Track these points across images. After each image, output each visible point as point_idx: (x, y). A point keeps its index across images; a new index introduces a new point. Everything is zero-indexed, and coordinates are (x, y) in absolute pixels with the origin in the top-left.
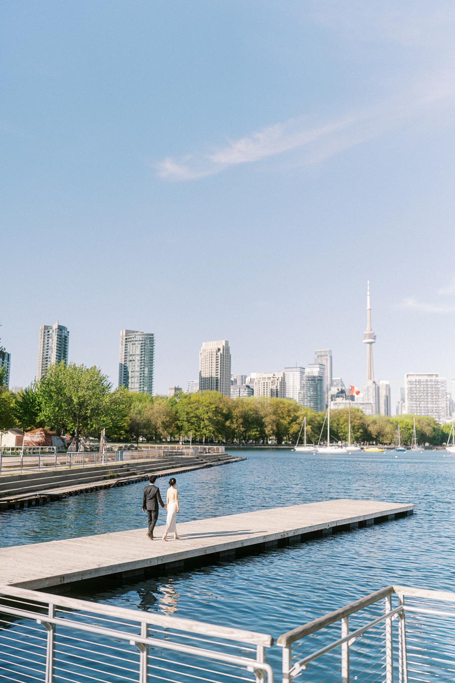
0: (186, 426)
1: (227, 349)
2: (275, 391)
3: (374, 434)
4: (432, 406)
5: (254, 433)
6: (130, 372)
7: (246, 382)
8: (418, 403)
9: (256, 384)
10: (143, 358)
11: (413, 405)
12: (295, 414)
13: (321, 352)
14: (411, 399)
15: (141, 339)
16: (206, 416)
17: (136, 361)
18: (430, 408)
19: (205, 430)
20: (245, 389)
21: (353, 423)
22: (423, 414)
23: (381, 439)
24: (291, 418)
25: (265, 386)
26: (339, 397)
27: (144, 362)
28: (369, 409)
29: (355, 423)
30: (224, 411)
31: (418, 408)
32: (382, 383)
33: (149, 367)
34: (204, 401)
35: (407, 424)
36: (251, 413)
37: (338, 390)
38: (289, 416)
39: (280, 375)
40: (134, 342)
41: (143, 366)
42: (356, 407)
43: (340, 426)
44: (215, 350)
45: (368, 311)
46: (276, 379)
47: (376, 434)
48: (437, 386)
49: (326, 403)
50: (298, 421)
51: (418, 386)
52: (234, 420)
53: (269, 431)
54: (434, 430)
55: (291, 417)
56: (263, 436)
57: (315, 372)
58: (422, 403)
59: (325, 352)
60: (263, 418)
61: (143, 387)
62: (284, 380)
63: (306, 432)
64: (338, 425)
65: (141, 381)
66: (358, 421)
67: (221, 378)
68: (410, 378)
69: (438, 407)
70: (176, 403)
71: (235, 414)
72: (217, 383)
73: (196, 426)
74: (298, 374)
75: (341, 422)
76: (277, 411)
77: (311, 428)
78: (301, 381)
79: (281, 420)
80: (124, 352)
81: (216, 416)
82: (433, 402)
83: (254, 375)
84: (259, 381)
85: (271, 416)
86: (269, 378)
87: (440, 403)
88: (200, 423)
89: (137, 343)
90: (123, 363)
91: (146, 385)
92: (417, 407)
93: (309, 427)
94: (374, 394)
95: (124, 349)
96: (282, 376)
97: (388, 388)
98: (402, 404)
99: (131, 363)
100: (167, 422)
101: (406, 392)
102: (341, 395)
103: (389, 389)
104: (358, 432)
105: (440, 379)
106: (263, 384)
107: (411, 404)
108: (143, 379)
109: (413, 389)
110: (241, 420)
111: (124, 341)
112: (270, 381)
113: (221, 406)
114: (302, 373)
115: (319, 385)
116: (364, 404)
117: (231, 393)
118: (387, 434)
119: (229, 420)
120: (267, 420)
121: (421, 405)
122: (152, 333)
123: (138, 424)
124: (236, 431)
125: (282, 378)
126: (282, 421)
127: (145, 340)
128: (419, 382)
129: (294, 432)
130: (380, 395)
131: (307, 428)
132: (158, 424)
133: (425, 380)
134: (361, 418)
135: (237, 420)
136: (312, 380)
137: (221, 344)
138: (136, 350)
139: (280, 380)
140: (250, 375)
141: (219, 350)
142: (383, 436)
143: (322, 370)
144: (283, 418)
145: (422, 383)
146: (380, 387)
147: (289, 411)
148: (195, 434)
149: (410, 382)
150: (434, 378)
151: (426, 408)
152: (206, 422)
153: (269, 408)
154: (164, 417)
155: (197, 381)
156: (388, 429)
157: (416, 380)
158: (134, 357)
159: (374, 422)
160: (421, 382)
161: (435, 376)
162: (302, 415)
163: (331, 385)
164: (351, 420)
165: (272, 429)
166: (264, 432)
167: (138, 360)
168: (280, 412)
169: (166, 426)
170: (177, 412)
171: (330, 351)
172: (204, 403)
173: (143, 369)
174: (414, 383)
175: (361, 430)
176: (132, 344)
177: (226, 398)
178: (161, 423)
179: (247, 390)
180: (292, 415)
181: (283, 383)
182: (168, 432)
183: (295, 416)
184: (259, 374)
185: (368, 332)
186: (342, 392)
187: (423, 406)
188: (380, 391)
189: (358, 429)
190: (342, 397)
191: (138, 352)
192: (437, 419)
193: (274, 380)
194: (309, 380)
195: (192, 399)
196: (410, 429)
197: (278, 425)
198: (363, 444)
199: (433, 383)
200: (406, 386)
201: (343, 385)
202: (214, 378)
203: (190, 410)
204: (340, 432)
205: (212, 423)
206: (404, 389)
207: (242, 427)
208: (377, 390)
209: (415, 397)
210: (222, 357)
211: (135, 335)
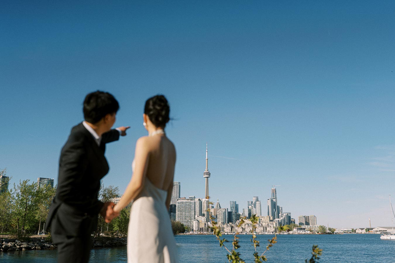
4: (188, 214)
51: (182, 205)
58: (184, 213)
89: (45, 184)
101: (177, 208)
109: (179, 206)
122: (53, 179)
127: (49, 183)
133: (185, 202)
149: (179, 203)
161: (190, 200)
176: (42, 185)
199: (189, 203)
200: (177, 205)
211: (44, 180)
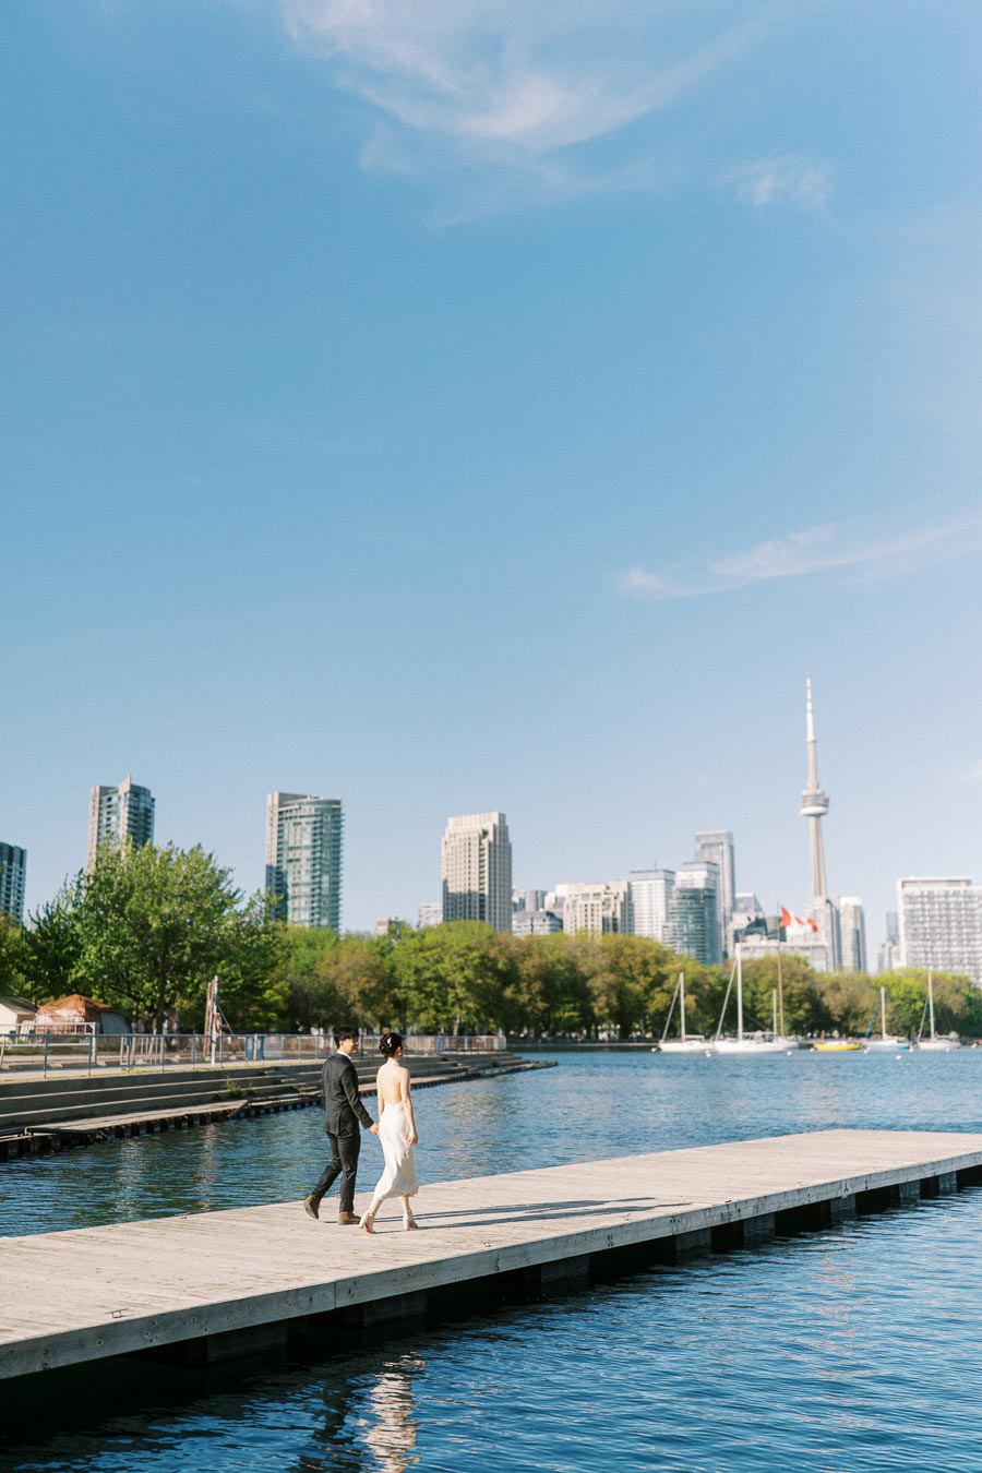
0: (415, 999)
1: (502, 831)
2: (611, 921)
3: (836, 1013)
4: (960, 949)
5: (567, 1013)
6: (290, 885)
7: (547, 906)
8: (929, 943)
9: (568, 908)
10: (318, 855)
12: (660, 969)
13: (708, 836)
14: (914, 936)
15: (313, 812)
16: (459, 978)
17: (303, 861)
18: (956, 955)
19: (457, 1009)
20: (544, 921)
21: (789, 989)
22: (941, 968)
23: (852, 1025)
24: (650, 979)
25: (589, 913)
26: (752, 933)
27: (320, 864)
28: (820, 959)
29: (793, 988)
30: (500, 966)
31: (930, 956)
32: (846, 902)
33: (332, 874)
34: (455, 943)
35: (908, 990)
36: (562, 968)
37: (749, 919)
38: (647, 974)
39: (622, 888)
40: (298, 820)
41: (318, 873)
42: (791, 953)
43: (758, 996)
44: (476, 835)
45: (810, 746)
46: (612, 896)
47: (842, 1013)
48: (970, 906)
49: (723, 949)
50: (665, 987)
51: (927, 906)
52: (523, 985)
53: (601, 1009)
54: (970, 1001)
55: (650, 975)
56: (588, 1020)
57: (697, 879)
58: (939, 943)
59: (717, 835)
60: (586, 979)
61: (319, 919)
62: (630, 899)
63: (686, 1009)
64: (754, 993)
65: (315, 905)
66: (800, 985)
67: (490, 896)
68: (909, 889)
69: (975, 952)
70: (392, 949)
71: (525, 972)
72: (482, 906)
73: (437, 1000)
74: (659, 885)
75: (762, 988)
76: (617, 963)
77: (696, 1001)
78: (666, 901)
79: (627, 984)
80: (275, 842)
81: (481, 978)
82: (962, 940)
83: (562, 890)
84: (574, 902)
85: (605, 974)
86: (597, 895)
87: (978, 943)
88: (447, 993)
89: (304, 820)
90: (275, 865)
91: (325, 915)
92: (926, 953)
93: (692, 998)
94: (830, 928)
95: (276, 835)
96: (626, 889)
97: (859, 914)
98: (890, 949)
99: (291, 866)
100: (372, 990)
101: (902, 920)
102: (755, 929)
103: (862, 916)
104: (799, 1008)
105: (974, 889)
106: (583, 908)
107: (915, 947)
108: (320, 901)
109: (916, 913)
110: (537, 986)
111: (276, 818)
112: (600, 902)
113: (493, 953)
114: (669, 882)
115: (707, 909)
116: (808, 948)
117: (514, 929)
118: (863, 1013)
119: (512, 986)
120: (597, 983)
121: (935, 949)
122: (338, 798)
123: (306, 997)
124: (529, 1009)
125: (625, 894)
126: (630, 985)
127: (321, 815)
128: (930, 896)
129: (657, 1010)
130: (842, 928)
131: (686, 1001)
132: (352, 997)
133: (942, 893)
134: (805, 978)
135: (529, 984)
136: (691, 898)
137: (490, 821)
138: (302, 836)
139: (621, 898)
140: (554, 890)
141: (485, 833)
142: (856, 1016)
143: (713, 876)
144: (633, 979)
145: (936, 900)
146: (841, 911)
147: (645, 963)
148: (435, 1019)
149: (910, 899)
150: (962, 888)
151: (948, 956)
152: (461, 992)
153: (600, 956)
154: (364, 979)
155: (438, 905)
156: (867, 1001)
157: (923, 892)
158: (298, 852)
159: (836, 987)
160: (933, 897)
161: (963, 884)
162: (675, 971)
163: (734, 908)
164: (783, 983)
165: (608, 1005)
166: (590, 1011)
167: (308, 860)
168: (624, 965)
169: (368, 999)
170: (393, 969)
171: (730, 836)
172: (457, 949)
173: (317, 880)
174: (919, 900)
175: (807, 1005)
176: (295, 824)
177: (502, 936)
178: (357, 994)
179: (548, 922)
180: (653, 973)
181: (628, 905)
182: (374, 1015)
183: (659, 973)
184: (574, 886)
185: (810, 792)
186: (759, 924)
187: (939, 949)
188: (842, 919)
189: (801, 1002)
190: (761, 933)
191: (307, 841)
192: (973, 979)
193: (608, 900)
194: (684, 898)
195: (428, 941)
196: (915, 1001)
197: (622, 993)
198: (812, 1037)
199: (962, 899)
200: (901, 907)
201: (758, 909)
202: (475, 893)
203: (422, 964)
204: (759, 1011)
205: (474, 993)
206: (896, 915)
207: (542, 1001)
208: (836, 917)
209: (921, 931)
210: (493, 848)
211: (300, 804)
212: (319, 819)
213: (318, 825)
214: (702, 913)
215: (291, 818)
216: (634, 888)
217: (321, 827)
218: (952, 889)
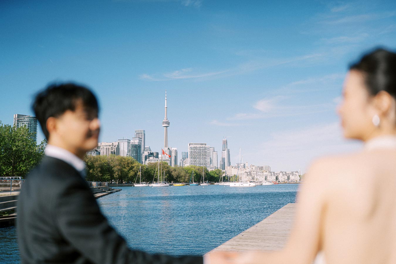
2: (113, 153)
3: (175, 176)
4: (202, 161)
5: (107, 177)
8: (195, 160)
9: (102, 149)
11: (192, 161)
13: (138, 131)
14: (191, 158)
15: (28, 120)
18: (201, 163)
20: (95, 152)
22: (198, 166)
23: (179, 180)
25: (107, 150)
26: (149, 157)
29: (164, 170)
30: (89, 164)
31: (195, 163)
32: (173, 149)
35: (192, 171)
36: (106, 165)
37: (148, 153)
38: (128, 166)
40: (23, 122)
45: (166, 109)
46: (114, 146)
48: (205, 150)
50: (133, 170)
51: (195, 150)
52: (95, 169)
53: (116, 176)
54: (206, 174)
55: (129, 167)
57: (136, 142)
58: (197, 160)
59: (141, 131)
60: (112, 168)
62: (119, 147)
66: (166, 170)
69: (206, 162)
71: (96, 166)
74: (126, 144)
75: (156, 170)
76: (121, 163)
78: (128, 148)
79: (123, 169)
84: (103, 147)
85: (117, 166)
86: (110, 145)
87: (207, 159)
89: (25, 122)
97: (176, 152)
101: (189, 154)
103: (177, 152)
104: (166, 175)
105: (206, 146)
106: (106, 149)
109: (192, 152)
110: (99, 169)
111: (16, 121)
112: (110, 147)
114: (129, 143)
115: (139, 150)
116: (165, 160)
118: (181, 177)
119: (92, 169)
120: (115, 169)
121: (196, 161)
125: (117, 145)
127: (31, 121)
129: (131, 176)
130: (172, 155)
131: (140, 173)
133: (199, 147)
134: (167, 168)
136: (135, 147)
139: (116, 147)
142: (179, 178)
143: (140, 141)
144: (125, 168)
145: (197, 149)
146: (172, 151)
147: (128, 163)
149: (191, 148)
150: (204, 146)
151: (199, 163)
153: (116, 162)
156: (183, 174)
157: (194, 147)
159: (175, 170)
162: (136, 166)
163: (144, 150)
165: (118, 175)
166: (113, 176)
168: (123, 164)
171: (144, 131)
174: (193, 149)
175: (168, 175)
180: (130, 166)
181: (118, 148)
183: (132, 166)
185: (165, 121)
186: (151, 154)
187: (198, 161)
188: (172, 153)
190: (153, 157)
194: (133, 147)
197: (122, 171)
199: (204, 149)
200: (189, 151)
201: (150, 150)
206: (187, 153)
207: (100, 173)
208: (170, 153)
209: (193, 156)
211: (25, 118)
212: (30, 122)
213: (30, 124)
214: (137, 151)
215: (21, 121)
216: (120, 144)
217: (31, 125)
218: (201, 146)
